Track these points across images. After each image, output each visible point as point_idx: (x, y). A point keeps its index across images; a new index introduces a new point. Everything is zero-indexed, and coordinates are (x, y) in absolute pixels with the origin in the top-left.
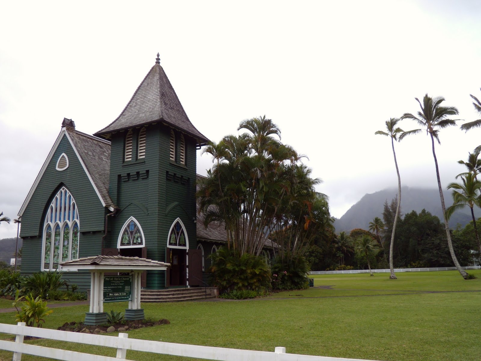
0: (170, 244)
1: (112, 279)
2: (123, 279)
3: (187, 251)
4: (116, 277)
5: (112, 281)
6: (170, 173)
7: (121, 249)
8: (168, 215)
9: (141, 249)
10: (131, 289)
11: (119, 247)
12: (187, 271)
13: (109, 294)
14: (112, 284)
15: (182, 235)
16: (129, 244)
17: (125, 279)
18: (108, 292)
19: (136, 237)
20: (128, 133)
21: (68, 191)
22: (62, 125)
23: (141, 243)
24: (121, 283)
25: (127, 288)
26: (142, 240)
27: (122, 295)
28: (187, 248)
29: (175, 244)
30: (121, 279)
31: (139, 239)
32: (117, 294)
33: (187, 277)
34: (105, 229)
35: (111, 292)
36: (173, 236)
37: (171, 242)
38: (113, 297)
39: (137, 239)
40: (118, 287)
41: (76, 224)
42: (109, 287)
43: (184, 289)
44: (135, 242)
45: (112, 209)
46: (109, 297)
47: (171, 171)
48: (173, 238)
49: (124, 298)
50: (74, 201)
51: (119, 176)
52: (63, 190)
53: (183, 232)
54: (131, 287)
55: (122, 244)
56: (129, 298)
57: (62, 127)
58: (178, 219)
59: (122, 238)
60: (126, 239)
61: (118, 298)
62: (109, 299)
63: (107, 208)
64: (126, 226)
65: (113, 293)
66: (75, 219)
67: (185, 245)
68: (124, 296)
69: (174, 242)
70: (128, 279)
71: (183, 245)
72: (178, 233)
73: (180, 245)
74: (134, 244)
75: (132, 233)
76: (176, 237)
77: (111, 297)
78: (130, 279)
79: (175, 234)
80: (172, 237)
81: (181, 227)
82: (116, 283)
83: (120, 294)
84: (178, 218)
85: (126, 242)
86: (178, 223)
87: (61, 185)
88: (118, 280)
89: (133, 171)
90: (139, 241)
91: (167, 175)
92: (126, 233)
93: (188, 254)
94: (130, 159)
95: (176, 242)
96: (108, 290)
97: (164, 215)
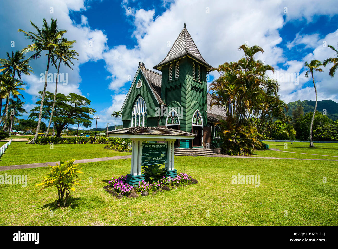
0: (194, 123)
1: (150, 146)
2: (160, 146)
3: (202, 128)
4: (154, 144)
5: (150, 147)
6: (193, 85)
7: (167, 126)
8: (192, 108)
9: (177, 126)
10: (166, 153)
11: (166, 125)
12: (203, 138)
13: (147, 159)
14: (150, 150)
16: (171, 123)
17: (161, 146)
18: (146, 157)
20: (170, 66)
21: (142, 98)
23: (178, 123)
24: (158, 149)
25: (163, 153)
27: (158, 159)
28: (202, 126)
29: (196, 124)
30: (158, 146)
31: (177, 121)
32: (155, 158)
33: (203, 142)
35: (150, 157)
38: (151, 161)
39: (176, 121)
40: (155, 152)
41: (146, 114)
42: (148, 153)
43: (202, 148)
45: (163, 105)
46: (148, 161)
47: (193, 84)
48: (195, 120)
49: (160, 161)
50: (145, 102)
51: (166, 88)
52: (140, 97)
53: (200, 117)
54: (166, 152)
55: (168, 123)
56: (165, 161)
57: (139, 66)
59: (168, 120)
60: (170, 121)
61: (155, 161)
62: (147, 162)
64: (170, 114)
65: (151, 157)
66: (145, 111)
67: (201, 124)
68: (161, 160)
69: (195, 123)
70: (164, 146)
72: (197, 118)
73: (199, 124)
74: (174, 123)
75: (173, 117)
76: (196, 120)
77: (149, 161)
78: (165, 146)
79: (196, 118)
80: (194, 120)
81: (199, 115)
82: (154, 150)
83: (157, 158)
84: (198, 110)
86: (197, 112)
87: (139, 95)
88: (156, 147)
89: (173, 85)
90: (177, 122)
91: (191, 86)
92: (170, 118)
93: (203, 129)
94: (172, 79)
95: (197, 122)
96: (147, 155)
97: (190, 107)
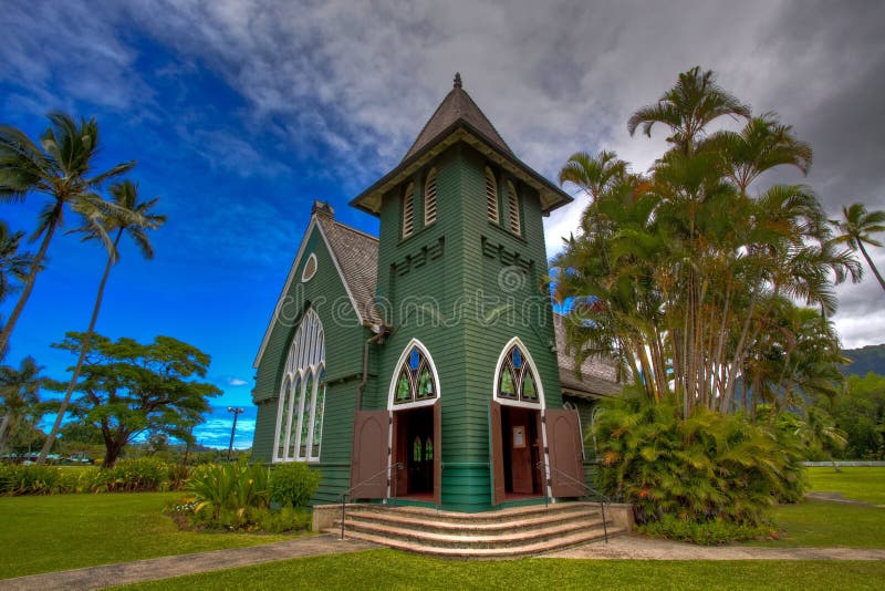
3: (543, 414)
6: (488, 241)
7: (394, 413)
8: (492, 329)
9: (430, 409)
12: (547, 462)
15: (528, 374)
16: (409, 399)
19: (423, 381)
21: (315, 314)
23: (432, 395)
26: (434, 388)
28: (542, 406)
29: (513, 396)
31: (429, 386)
33: (548, 477)
34: (363, 370)
36: (507, 377)
37: (503, 390)
39: (425, 386)
43: (542, 507)
44: (420, 393)
45: (376, 329)
47: (491, 238)
48: (507, 382)
50: (322, 328)
51: (393, 266)
52: (309, 313)
53: (528, 370)
55: (397, 400)
58: (515, 340)
59: (398, 387)
60: (403, 389)
63: (367, 328)
64: (403, 361)
67: (536, 400)
71: (533, 398)
72: (518, 371)
73: (525, 398)
74: (420, 397)
75: (414, 373)
76: (513, 381)
80: (504, 379)
81: (523, 359)
85: (404, 394)
86: (515, 349)
89: (414, 249)
90: (429, 390)
91: (482, 246)
92: (404, 375)
93: (544, 420)
95: (516, 391)
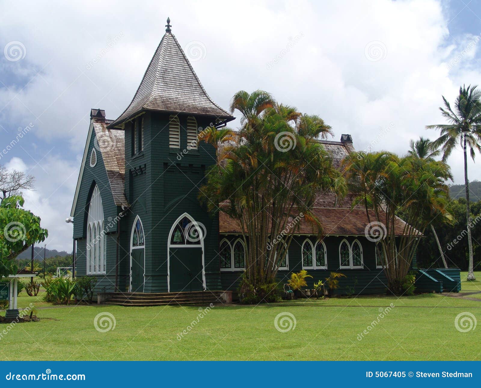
0: (173, 243)
3: (202, 250)
6: (169, 165)
11: (132, 248)
16: (137, 244)
19: (141, 237)
21: (98, 189)
22: (90, 117)
23: (143, 244)
26: (144, 240)
28: (202, 245)
29: (181, 243)
34: (117, 229)
36: (178, 234)
37: (175, 241)
48: (177, 237)
50: (102, 200)
51: (130, 171)
52: (96, 187)
55: (134, 245)
57: (91, 119)
63: (120, 207)
64: (135, 225)
66: (104, 219)
67: (197, 243)
69: (178, 241)
73: (189, 243)
74: (140, 244)
75: (138, 232)
79: (180, 231)
84: (186, 214)
85: (135, 242)
86: (185, 219)
89: (137, 166)
91: (164, 167)
95: (183, 240)
97: (162, 212)
